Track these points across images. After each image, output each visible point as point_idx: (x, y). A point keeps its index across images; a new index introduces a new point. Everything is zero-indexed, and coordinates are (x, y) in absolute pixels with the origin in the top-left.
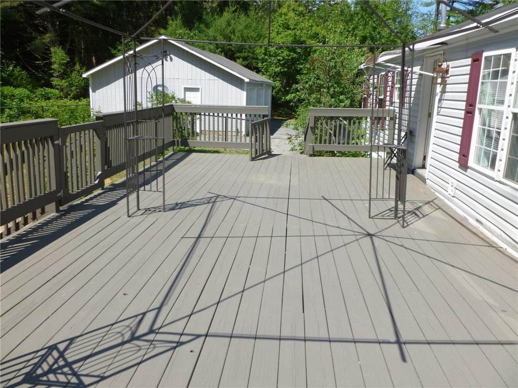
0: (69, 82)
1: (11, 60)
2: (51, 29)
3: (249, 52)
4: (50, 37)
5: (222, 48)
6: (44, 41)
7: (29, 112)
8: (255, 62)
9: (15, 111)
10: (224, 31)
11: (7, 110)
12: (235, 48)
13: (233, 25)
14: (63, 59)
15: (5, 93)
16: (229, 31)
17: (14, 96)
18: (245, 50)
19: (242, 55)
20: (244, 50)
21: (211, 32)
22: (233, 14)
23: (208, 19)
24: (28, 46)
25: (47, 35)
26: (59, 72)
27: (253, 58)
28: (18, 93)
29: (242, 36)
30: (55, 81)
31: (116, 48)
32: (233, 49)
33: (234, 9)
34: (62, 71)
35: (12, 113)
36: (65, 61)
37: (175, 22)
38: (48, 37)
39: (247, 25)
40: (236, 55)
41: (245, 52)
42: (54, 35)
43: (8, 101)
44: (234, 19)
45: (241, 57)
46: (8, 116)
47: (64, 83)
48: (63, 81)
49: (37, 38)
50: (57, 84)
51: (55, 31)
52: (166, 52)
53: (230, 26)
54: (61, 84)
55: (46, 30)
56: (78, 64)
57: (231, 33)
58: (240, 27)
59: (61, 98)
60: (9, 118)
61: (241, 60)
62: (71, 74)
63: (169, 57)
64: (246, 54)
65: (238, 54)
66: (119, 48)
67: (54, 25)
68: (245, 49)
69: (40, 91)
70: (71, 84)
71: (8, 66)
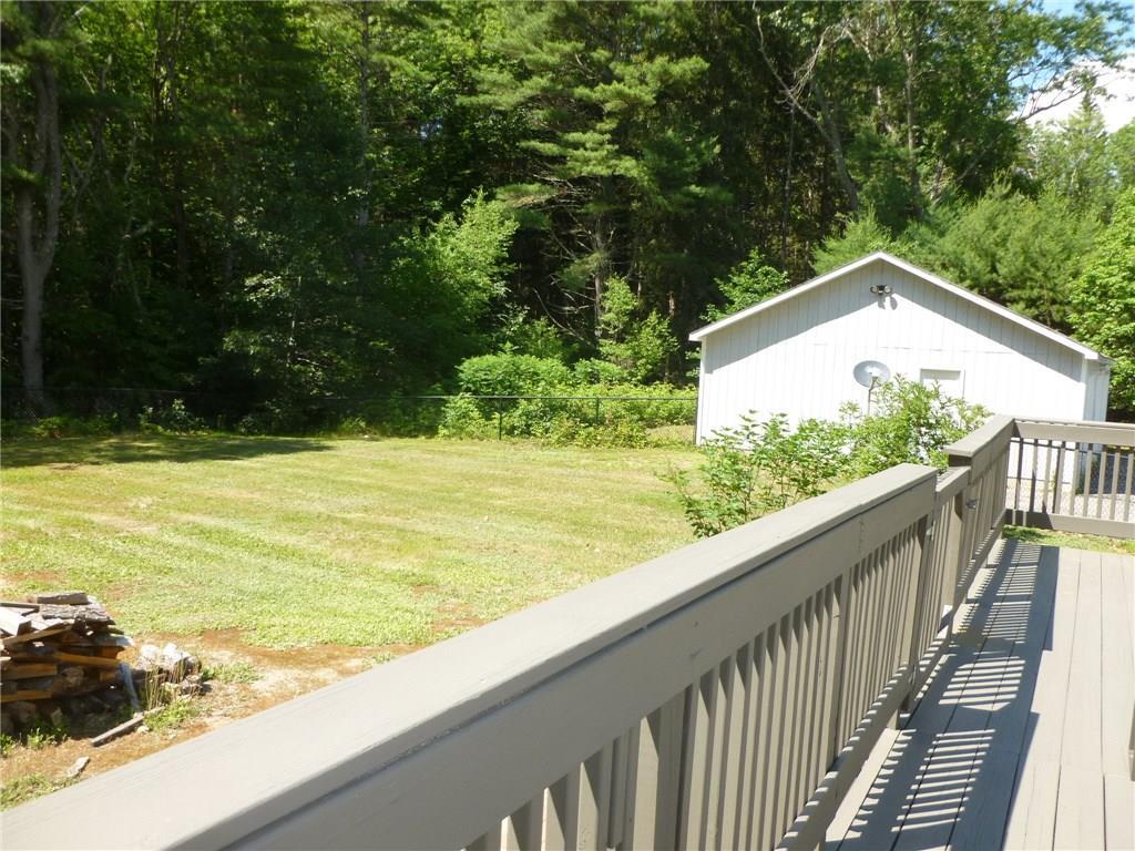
0: (634, 350)
1: (521, 303)
2: (600, 244)
3: (1041, 287)
4: (598, 259)
5: (973, 279)
6: (587, 267)
7: (563, 408)
8: (1058, 312)
9: (537, 405)
10: (979, 240)
11: (523, 403)
12: (1005, 278)
13: (1002, 228)
14: (626, 303)
15: (523, 367)
16: (991, 240)
17: (537, 374)
18: (1034, 284)
19: (1025, 294)
20: (1028, 283)
21: (948, 244)
22: (1004, 202)
23: (941, 216)
24: (555, 277)
25: (594, 255)
26: (615, 327)
27: (1054, 302)
28: (545, 368)
29: (1025, 252)
30: (607, 346)
31: (729, 280)
32: (1001, 281)
33: (1005, 191)
34: (621, 327)
35: (532, 408)
36: (630, 307)
37: (861, 224)
38: (595, 260)
39: (1036, 227)
40: (1007, 296)
41: (1032, 288)
42: (606, 255)
43: (526, 385)
44: (1005, 214)
45: (1021, 299)
46: (523, 414)
47: (622, 350)
48: (623, 346)
49: (573, 261)
50: (611, 351)
51: (608, 248)
52: (882, 288)
53: (995, 228)
54: (618, 352)
55: (590, 247)
56: (654, 313)
57: (997, 245)
58: (1022, 231)
59: (622, 380)
60: (524, 418)
61: (1022, 305)
62: (639, 332)
63: (888, 299)
64: (1036, 293)
65: (1015, 293)
66: (735, 279)
67: (605, 236)
68: (1031, 279)
69: (582, 366)
70: (635, 353)
71: (516, 316)
